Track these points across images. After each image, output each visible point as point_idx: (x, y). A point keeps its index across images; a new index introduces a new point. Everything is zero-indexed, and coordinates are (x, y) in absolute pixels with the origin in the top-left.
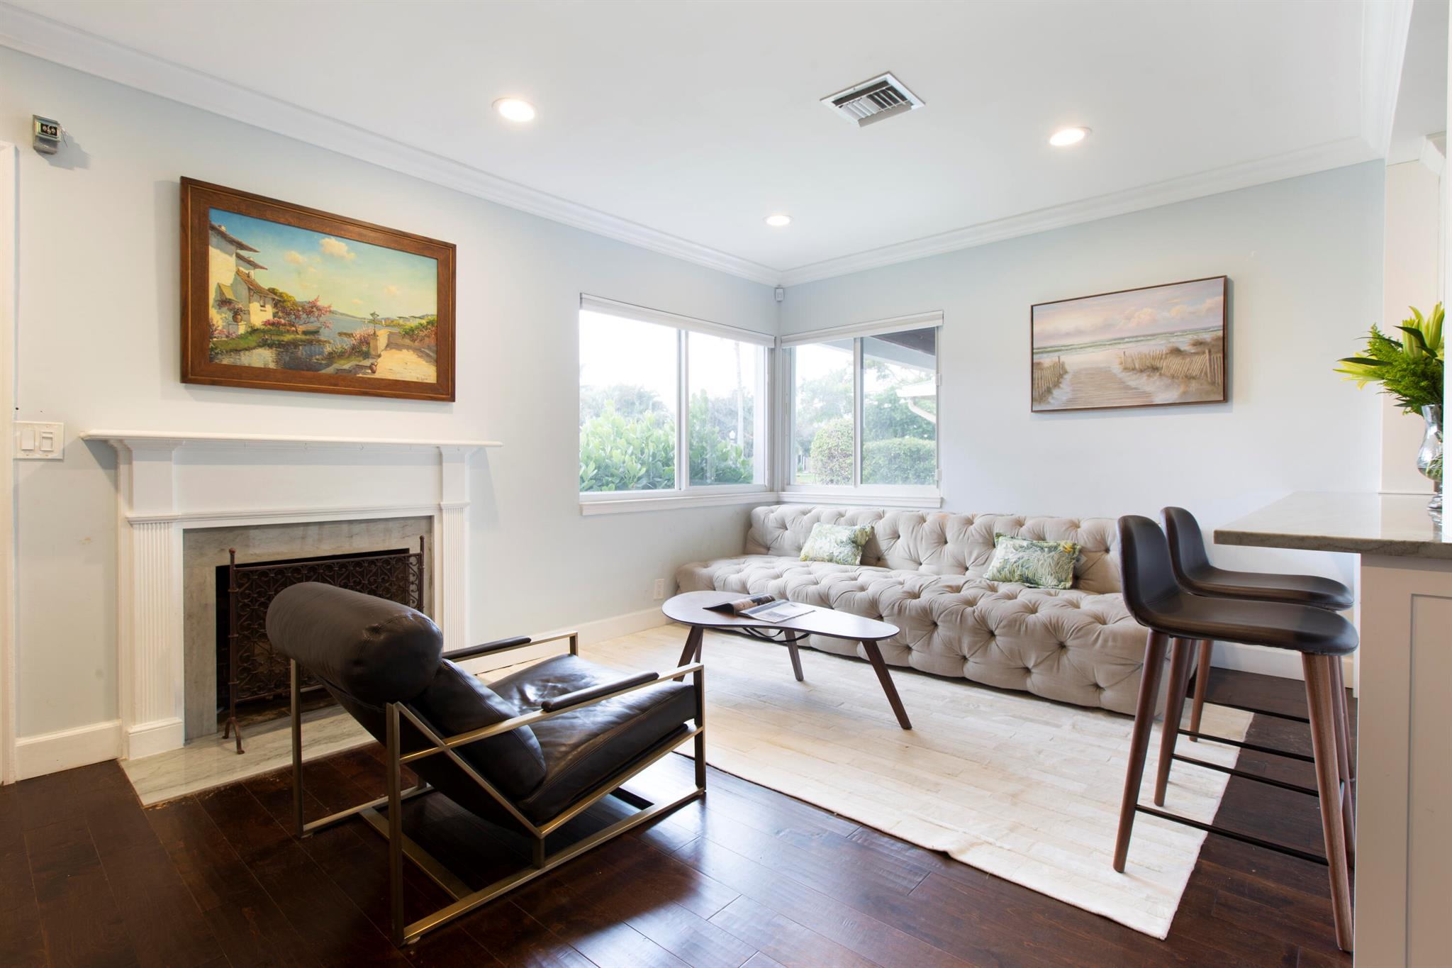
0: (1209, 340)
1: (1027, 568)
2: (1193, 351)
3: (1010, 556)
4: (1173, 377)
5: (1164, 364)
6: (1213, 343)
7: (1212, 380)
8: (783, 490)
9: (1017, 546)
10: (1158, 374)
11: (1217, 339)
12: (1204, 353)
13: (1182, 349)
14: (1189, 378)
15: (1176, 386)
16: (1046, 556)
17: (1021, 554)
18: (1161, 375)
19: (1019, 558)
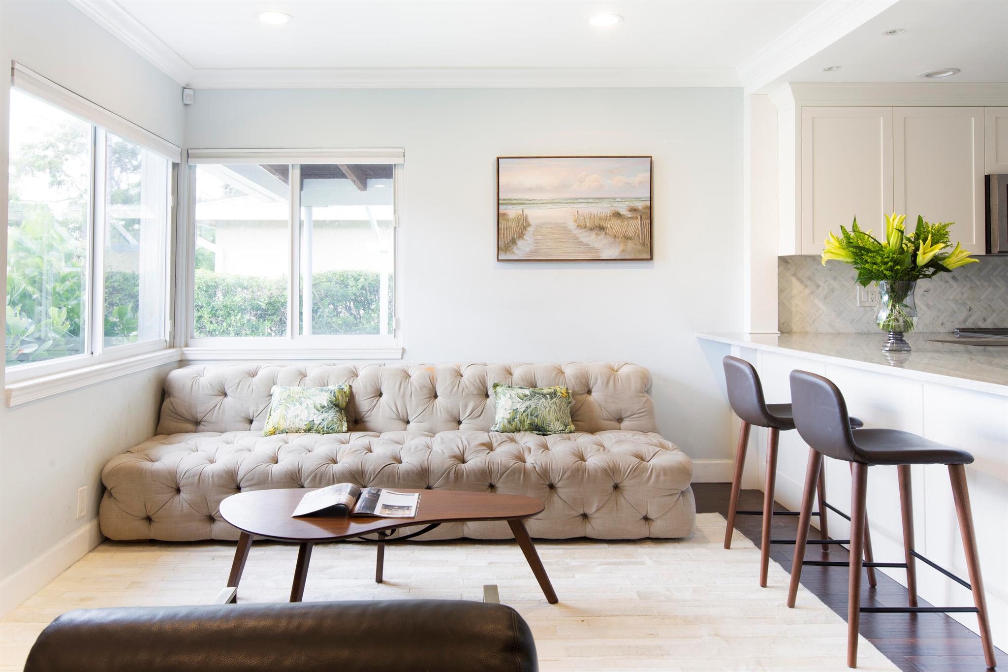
0: (640, 208)
1: (536, 416)
2: (629, 216)
3: (518, 406)
4: (615, 237)
5: (607, 224)
6: (643, 210)
7: (642, 241)
8: (186, 346)
9: (521, 395)
10: (604, 233)
11: (646, 208)
12: (637, 218)
13: (621, 213)
14: (627, 238)
15: (617, 244)
16: (550, 402)
17: (528, 403)
18: (606, 234)
19: (527, 407)
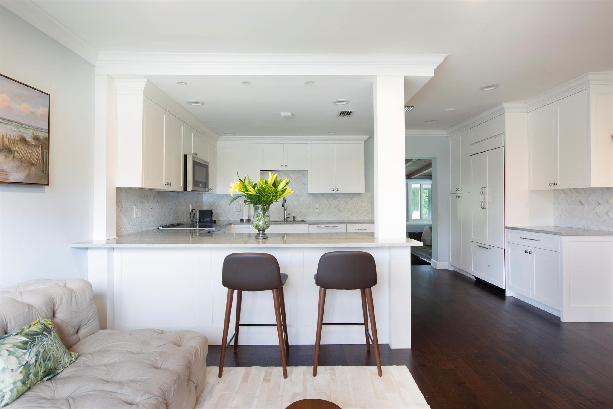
0: (41, 138)
2: (33, 143)
4: (21, 161)
5: (16, 148)
6: (44, 141)
7: (42, 168)
10: (12, 156)
11: (45, 139)
12: (39, 147)
13: (27, 140)
14: (31, 164)
15: (23, 169)
18: (14, 157)
